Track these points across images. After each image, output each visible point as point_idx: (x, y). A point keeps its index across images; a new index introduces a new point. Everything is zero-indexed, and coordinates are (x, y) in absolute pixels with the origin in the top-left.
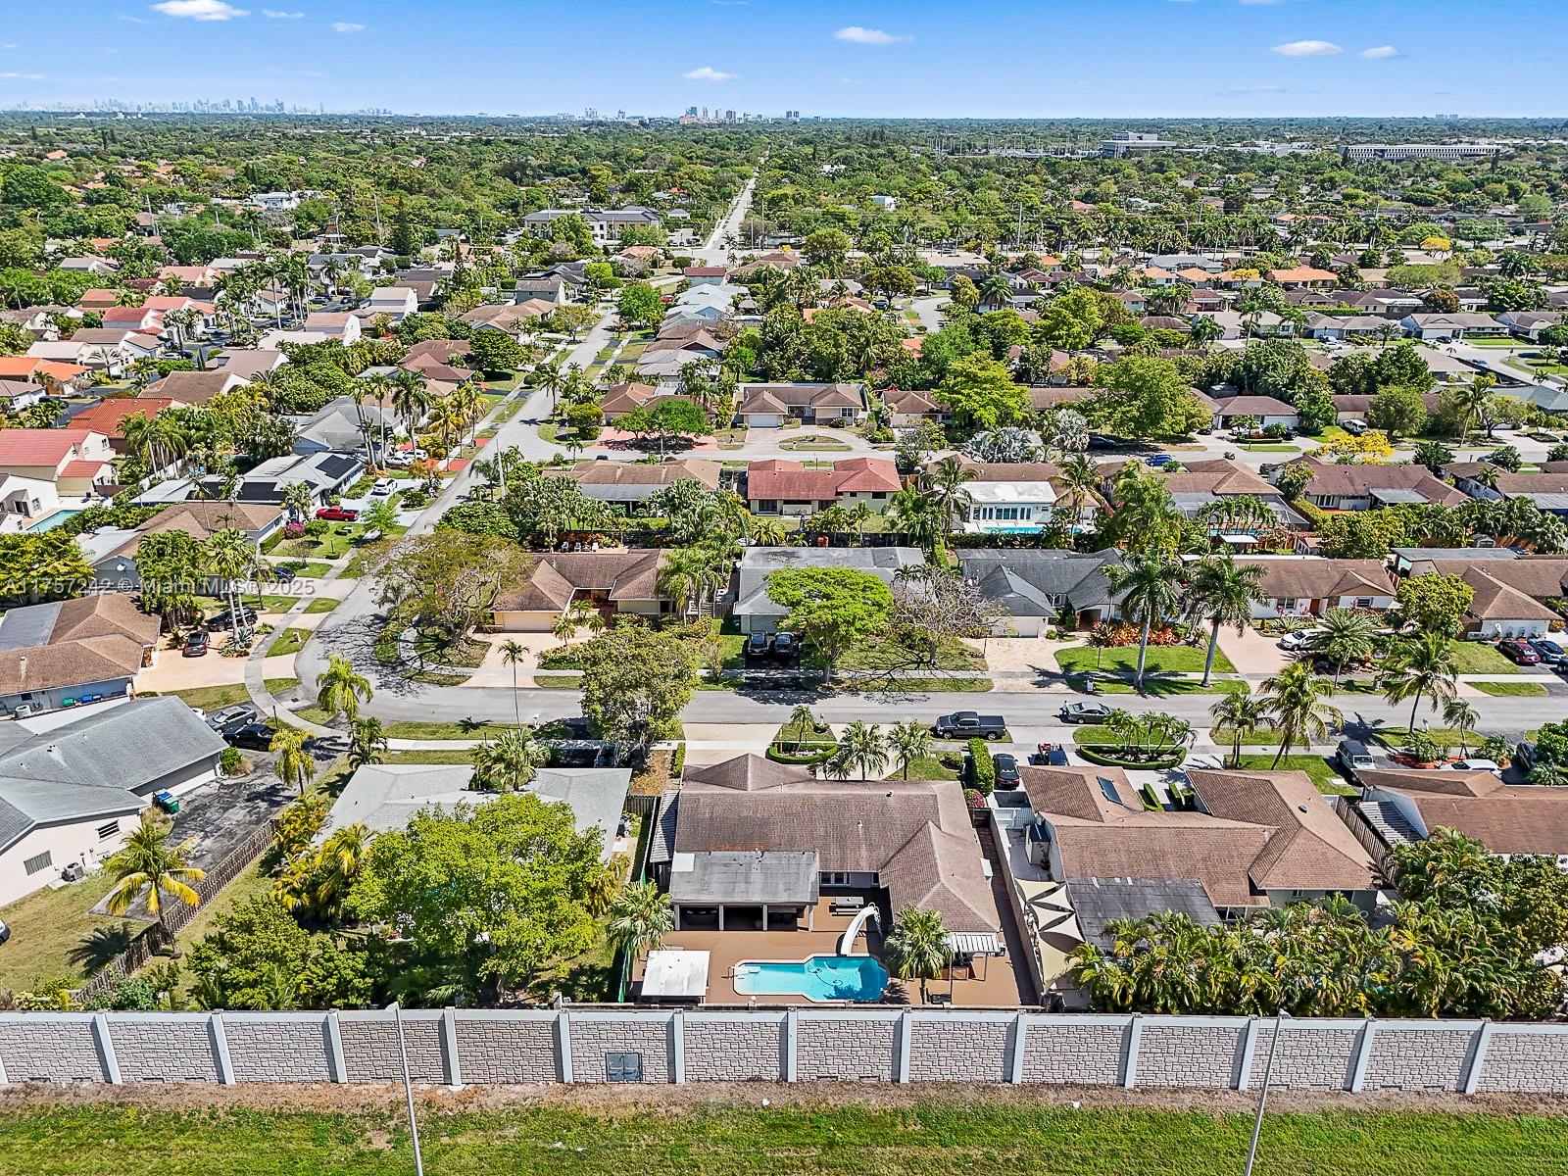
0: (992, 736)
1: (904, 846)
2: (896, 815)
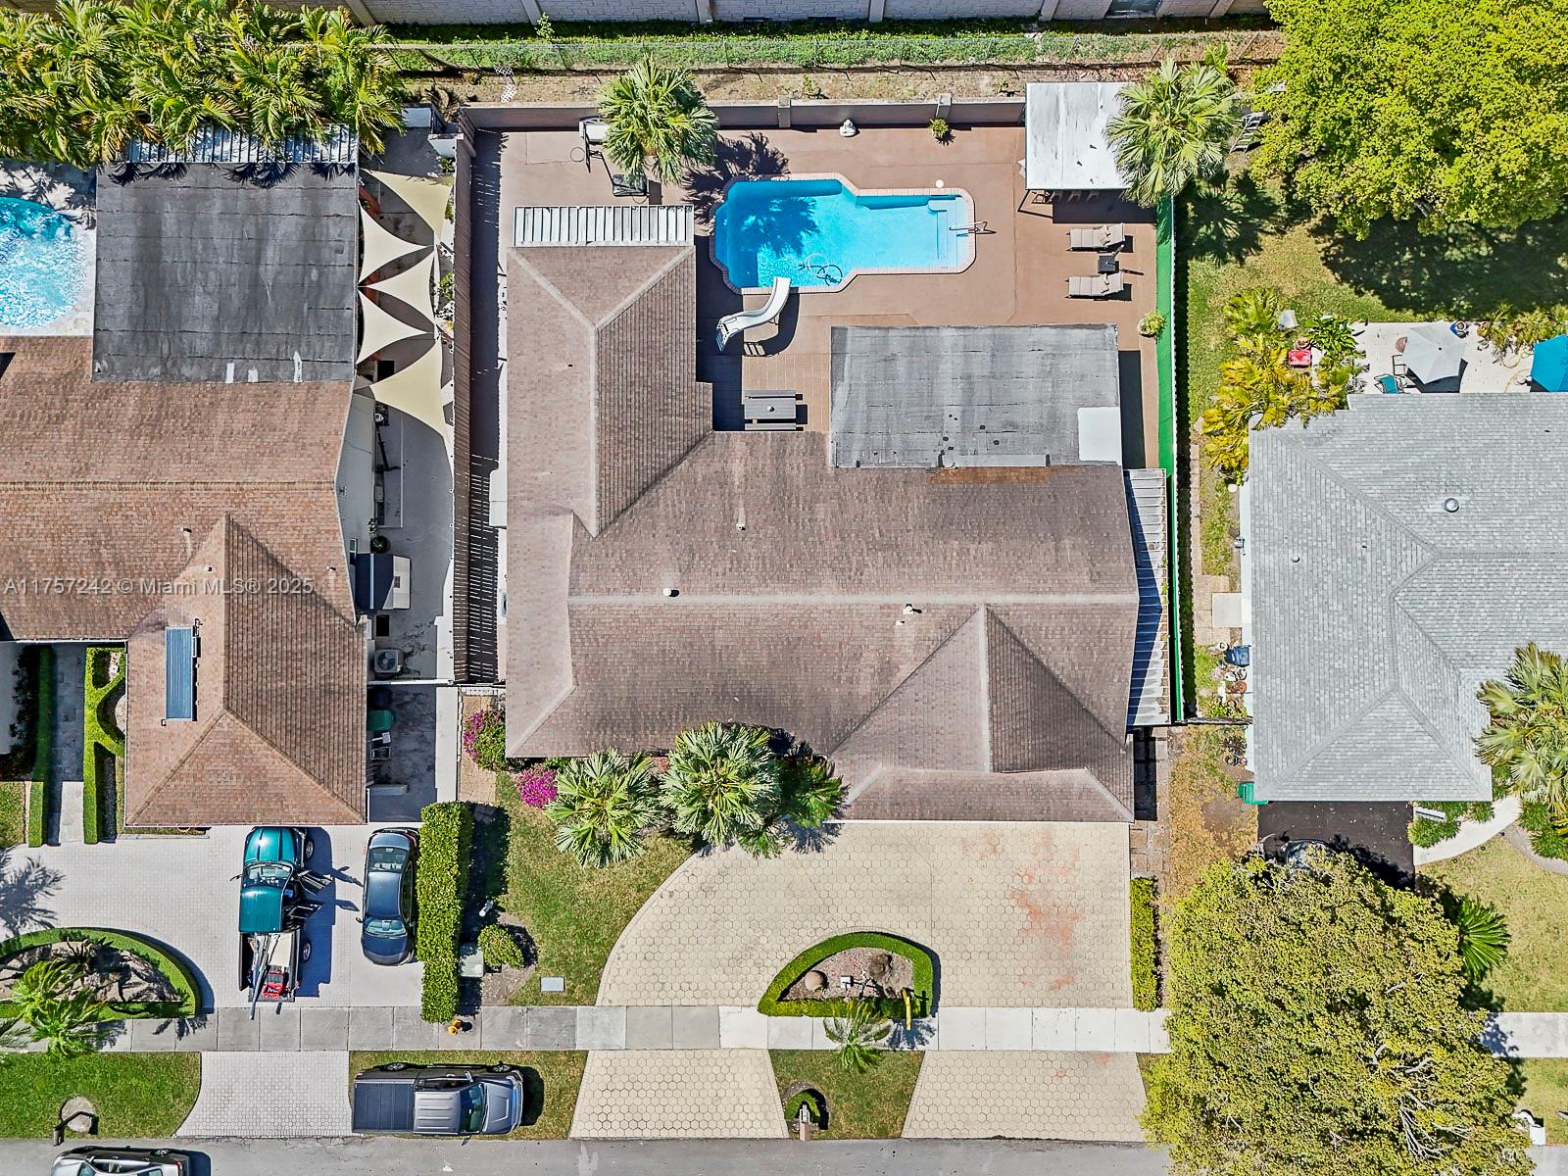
1: (656, 479)
2: (662, 549)
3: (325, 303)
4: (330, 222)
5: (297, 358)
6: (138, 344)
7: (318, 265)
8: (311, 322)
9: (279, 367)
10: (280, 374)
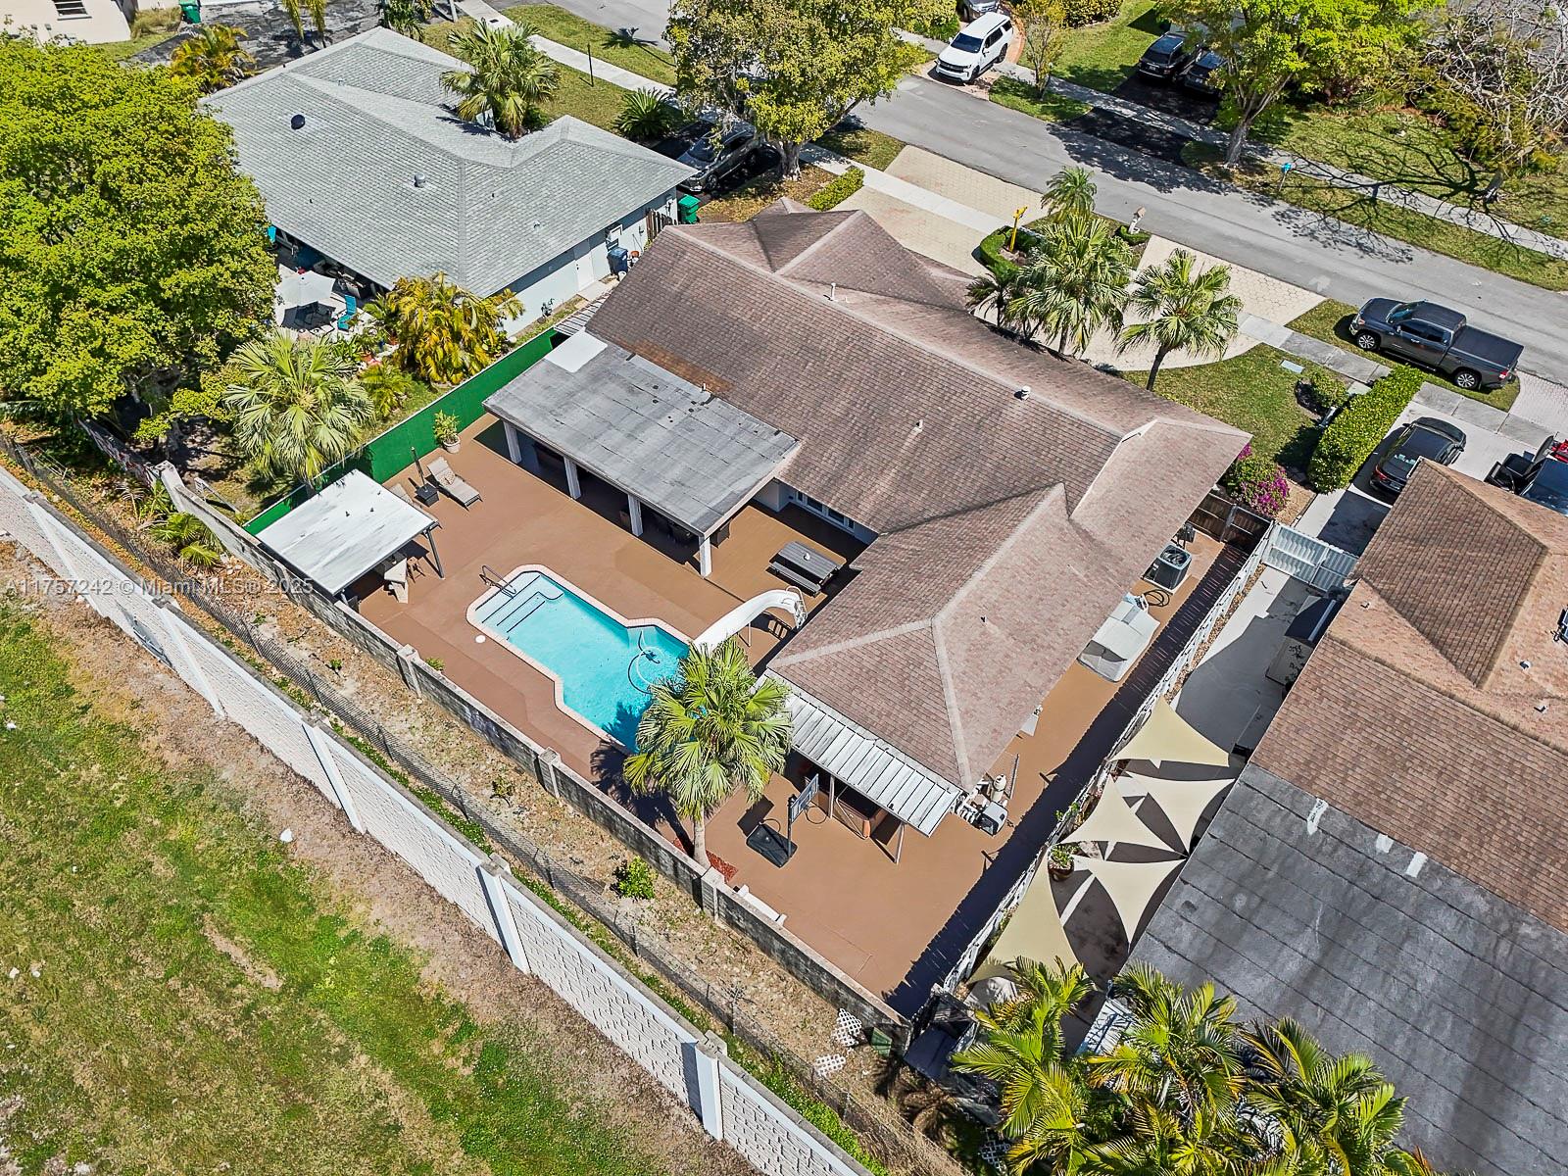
0: (1466, 380)
1: (966, 510)
2: (1004, 441)
3: (1242, 861)
4: (1182, 947)
5: (1312, 828)
6: (1546, 979)
7: (1229, 909)
8: (1273, 852)
9: (1343, 832)
10: (1345, 824)
